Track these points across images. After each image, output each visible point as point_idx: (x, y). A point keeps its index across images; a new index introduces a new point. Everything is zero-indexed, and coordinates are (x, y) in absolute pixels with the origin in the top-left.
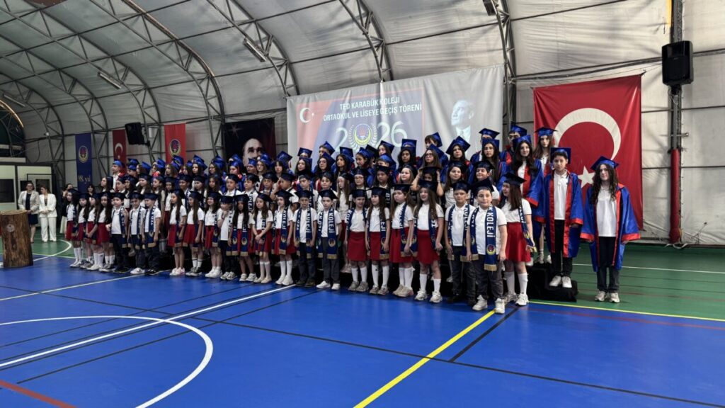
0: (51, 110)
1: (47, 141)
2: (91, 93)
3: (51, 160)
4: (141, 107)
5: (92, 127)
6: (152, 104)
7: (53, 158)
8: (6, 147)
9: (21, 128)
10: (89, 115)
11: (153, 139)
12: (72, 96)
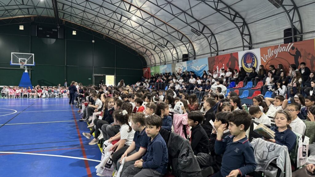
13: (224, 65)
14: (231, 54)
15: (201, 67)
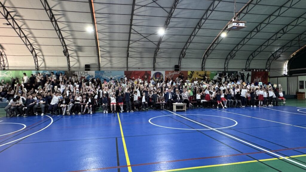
13: (139, 77)
14: (146, 72)
15: (115, 77)
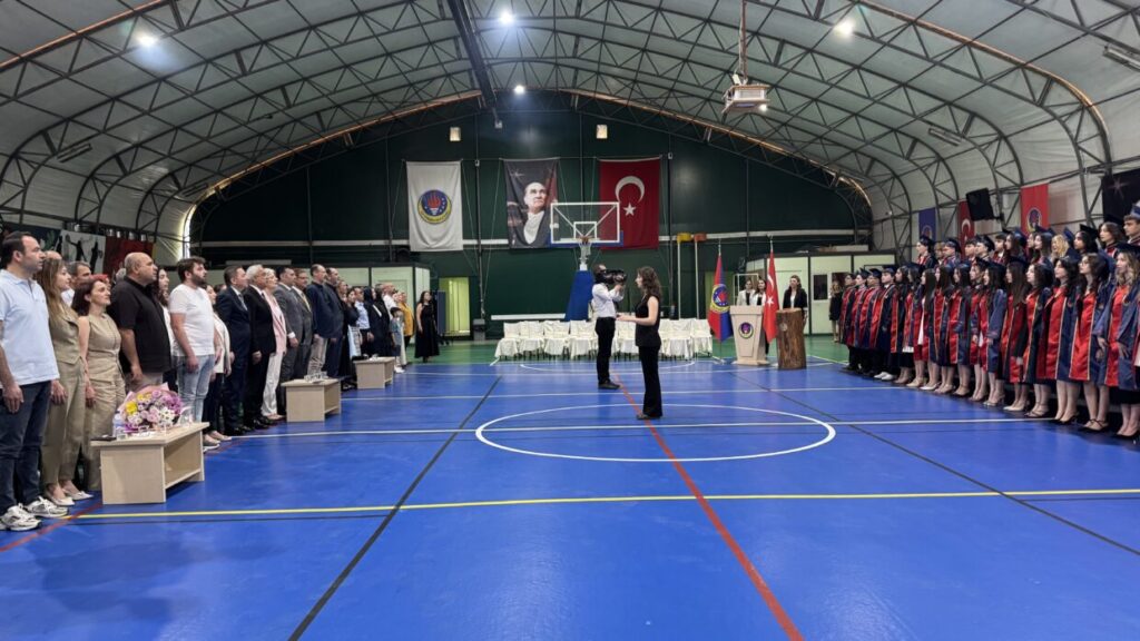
0: (896, 181)
1: (890, 221)
2: (937, 154)
3: (894, 246)
4: (993, 166)
5: (937, 200)
6: (1011, 158)
7: (897, 244)
8: (851, 232)
9: (868, 207)
10: (933, 184)
11: (1010, 211)
12: (911, 161)
